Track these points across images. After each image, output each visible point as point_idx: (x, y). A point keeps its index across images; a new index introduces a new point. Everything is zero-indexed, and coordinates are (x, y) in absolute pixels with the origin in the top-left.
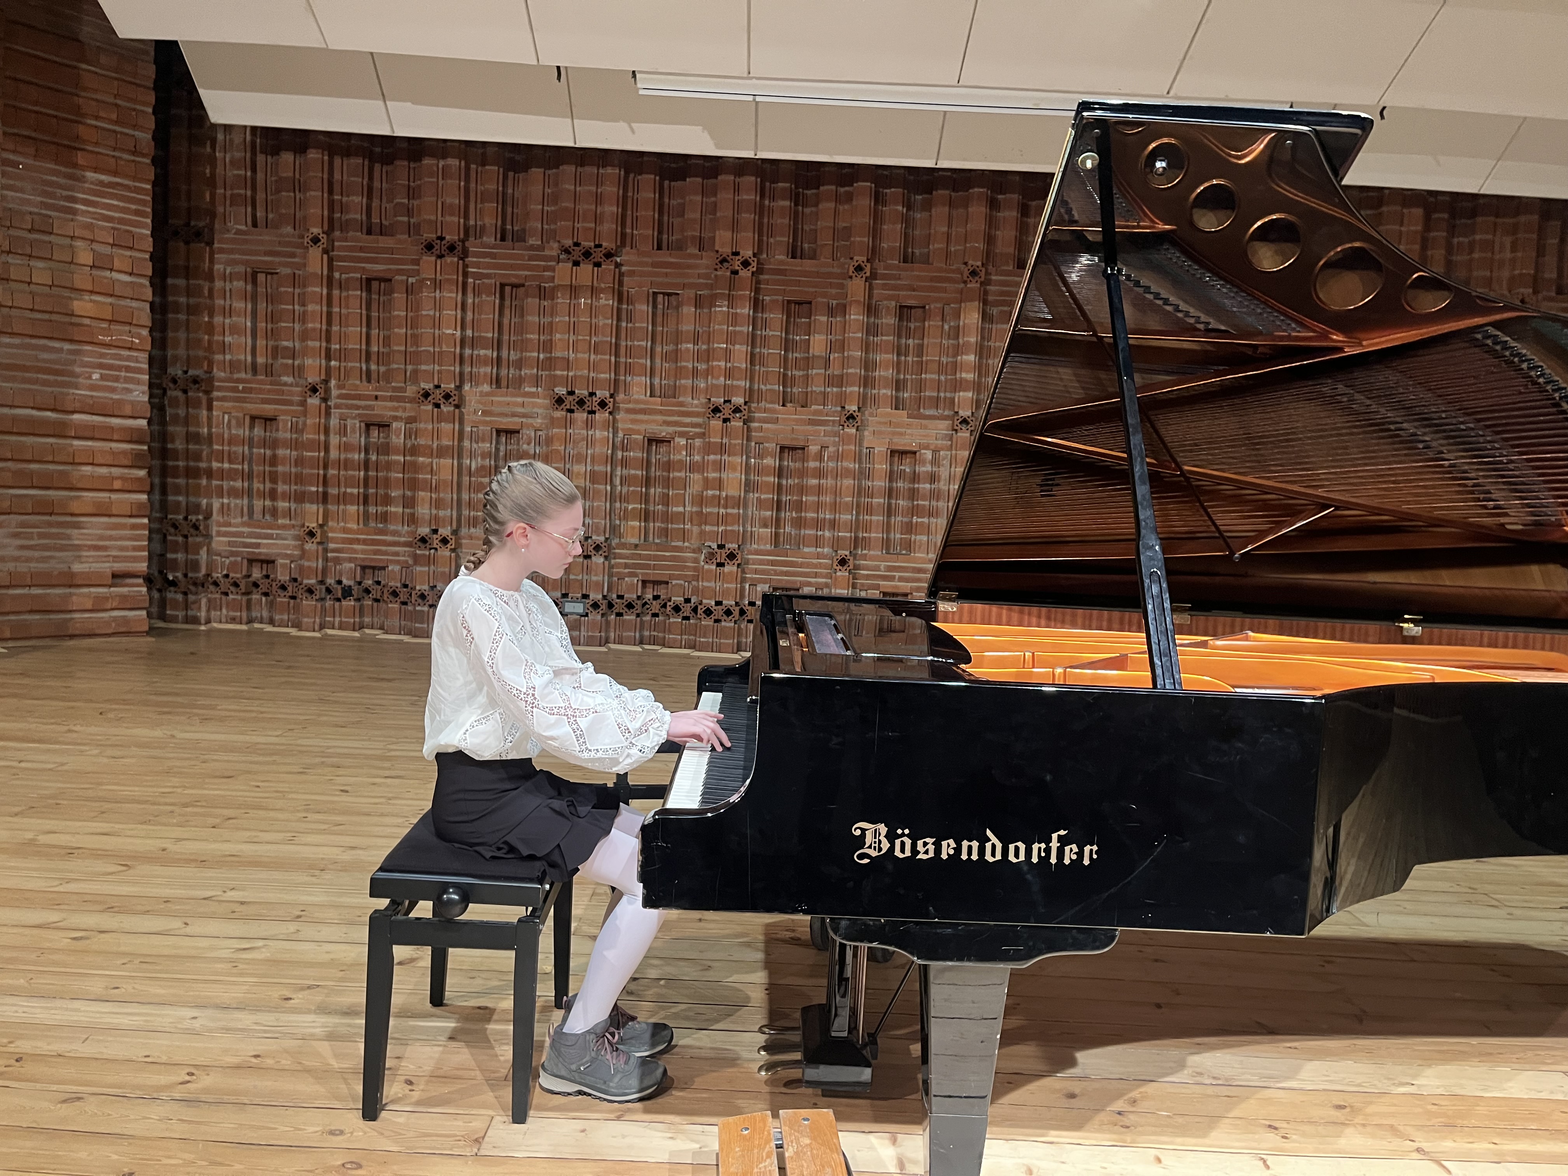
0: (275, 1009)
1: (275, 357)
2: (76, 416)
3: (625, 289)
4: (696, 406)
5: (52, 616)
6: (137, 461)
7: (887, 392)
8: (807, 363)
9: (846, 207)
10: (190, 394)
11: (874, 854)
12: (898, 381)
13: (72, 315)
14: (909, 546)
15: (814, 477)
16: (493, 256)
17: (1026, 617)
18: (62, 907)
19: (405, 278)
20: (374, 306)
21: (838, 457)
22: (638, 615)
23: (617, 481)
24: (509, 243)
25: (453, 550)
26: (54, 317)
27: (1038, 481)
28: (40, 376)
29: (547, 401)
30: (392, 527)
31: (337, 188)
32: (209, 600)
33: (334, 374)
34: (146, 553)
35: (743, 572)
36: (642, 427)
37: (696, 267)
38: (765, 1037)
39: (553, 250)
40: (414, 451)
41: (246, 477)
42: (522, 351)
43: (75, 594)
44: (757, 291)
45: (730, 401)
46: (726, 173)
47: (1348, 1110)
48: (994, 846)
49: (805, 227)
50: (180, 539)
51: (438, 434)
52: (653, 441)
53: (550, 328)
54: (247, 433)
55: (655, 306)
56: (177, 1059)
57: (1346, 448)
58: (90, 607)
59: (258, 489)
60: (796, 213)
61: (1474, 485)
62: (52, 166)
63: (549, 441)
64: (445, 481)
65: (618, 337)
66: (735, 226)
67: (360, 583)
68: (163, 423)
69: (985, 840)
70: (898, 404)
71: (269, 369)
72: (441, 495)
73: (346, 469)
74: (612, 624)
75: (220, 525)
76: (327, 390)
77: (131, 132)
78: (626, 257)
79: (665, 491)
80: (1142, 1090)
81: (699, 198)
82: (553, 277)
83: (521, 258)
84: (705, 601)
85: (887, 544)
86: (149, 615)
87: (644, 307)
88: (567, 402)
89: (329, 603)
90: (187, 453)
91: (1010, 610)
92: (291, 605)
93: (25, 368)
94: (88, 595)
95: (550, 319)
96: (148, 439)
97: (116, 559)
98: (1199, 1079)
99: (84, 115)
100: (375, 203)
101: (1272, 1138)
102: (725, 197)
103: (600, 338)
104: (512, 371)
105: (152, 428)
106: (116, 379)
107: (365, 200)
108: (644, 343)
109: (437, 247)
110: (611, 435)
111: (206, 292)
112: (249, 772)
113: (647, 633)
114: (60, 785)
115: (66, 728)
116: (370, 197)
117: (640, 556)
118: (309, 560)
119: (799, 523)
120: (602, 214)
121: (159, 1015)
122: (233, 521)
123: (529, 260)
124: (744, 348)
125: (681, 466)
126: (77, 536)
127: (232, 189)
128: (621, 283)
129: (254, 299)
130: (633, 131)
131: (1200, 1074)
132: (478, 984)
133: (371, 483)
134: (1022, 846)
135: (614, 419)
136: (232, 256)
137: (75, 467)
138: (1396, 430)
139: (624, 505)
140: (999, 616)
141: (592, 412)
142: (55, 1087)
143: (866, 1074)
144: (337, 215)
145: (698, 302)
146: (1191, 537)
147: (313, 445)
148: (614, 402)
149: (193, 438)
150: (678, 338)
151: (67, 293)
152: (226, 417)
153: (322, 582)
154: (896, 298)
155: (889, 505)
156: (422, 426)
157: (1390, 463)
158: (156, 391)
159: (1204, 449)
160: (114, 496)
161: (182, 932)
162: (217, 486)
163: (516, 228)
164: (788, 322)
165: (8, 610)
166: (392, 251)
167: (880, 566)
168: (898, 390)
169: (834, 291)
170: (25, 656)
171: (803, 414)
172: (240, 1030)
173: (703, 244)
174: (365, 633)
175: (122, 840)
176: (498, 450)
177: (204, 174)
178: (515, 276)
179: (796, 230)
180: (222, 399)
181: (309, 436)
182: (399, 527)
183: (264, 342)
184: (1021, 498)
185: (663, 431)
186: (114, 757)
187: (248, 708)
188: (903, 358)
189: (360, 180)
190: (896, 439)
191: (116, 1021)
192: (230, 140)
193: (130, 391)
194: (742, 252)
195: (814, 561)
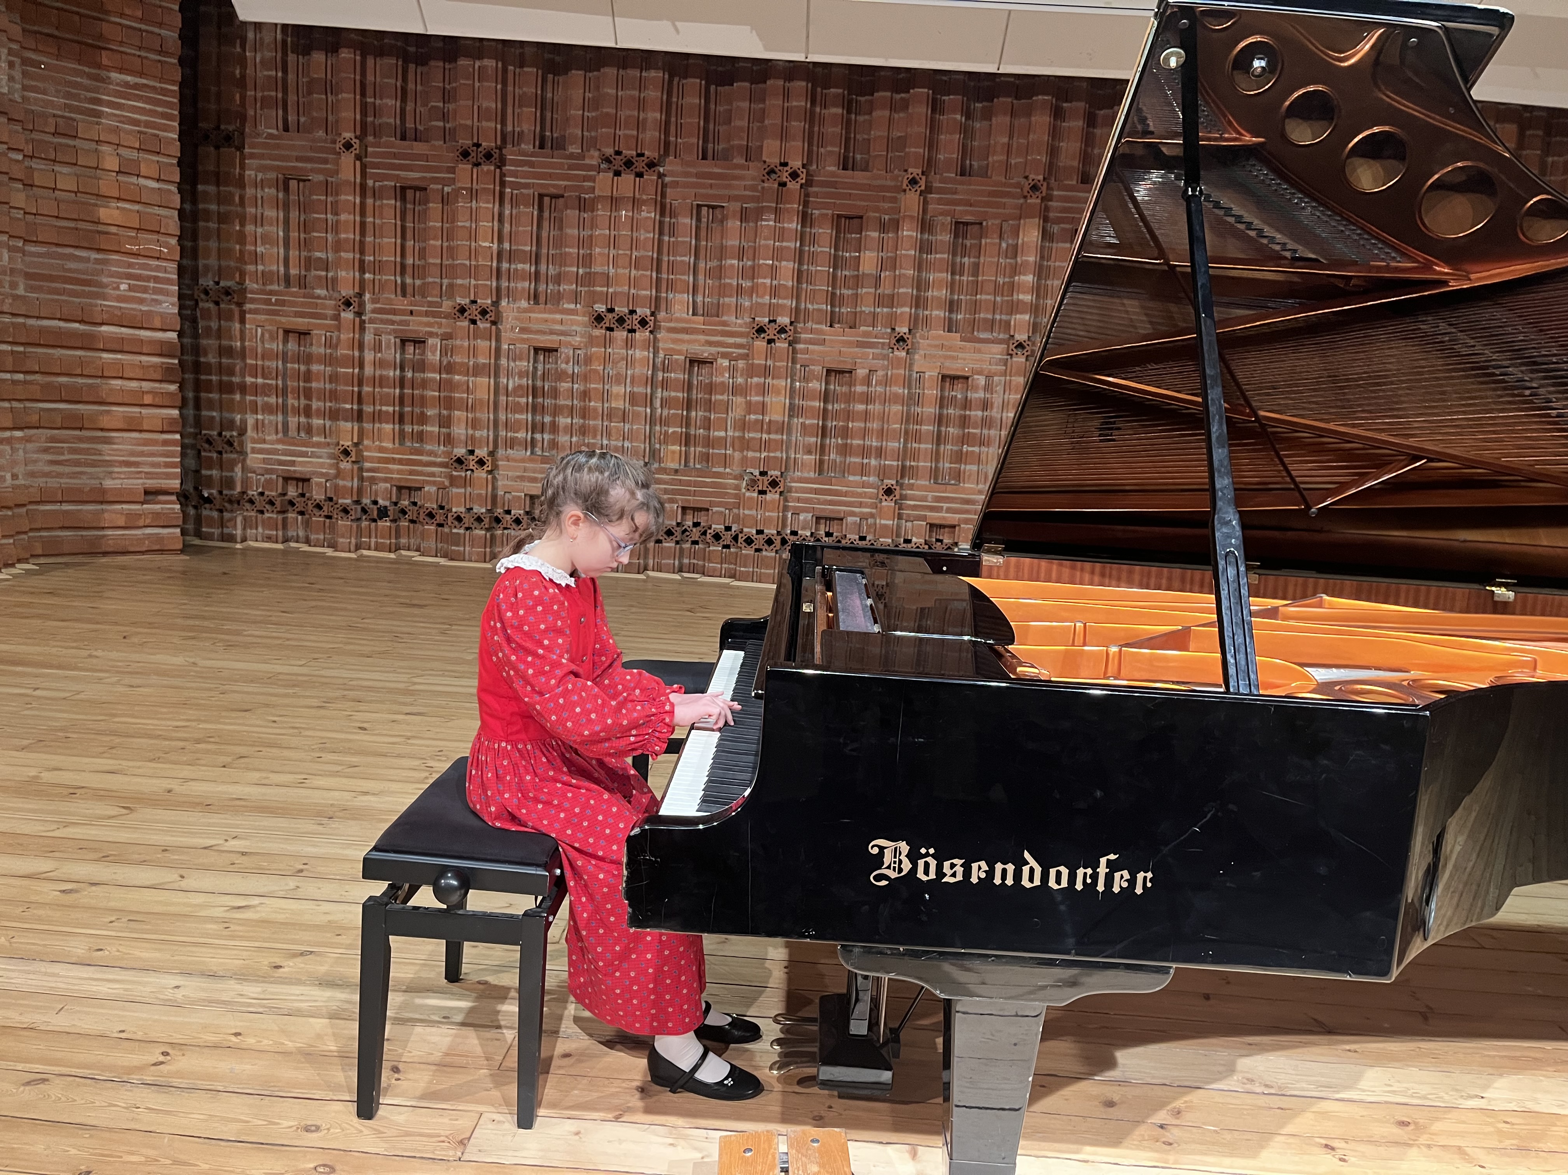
0: (263, 979)
1: (308, 269)
2: (104, 328)
3: (668, 201)
4: (740, 326)
5: (84, 533)
6: (167, 375)
7: (939, 313)
8: (857, 281)
9: (902, 115)
10: (222, 306)
11: (893, 875)
12: (951, 302)
13: (98, 223)
14: (958, 476)
15: (862, 403)
16: (531, 164)
17: (1078, 573)
18: (57, 854)
19: (440, 187)
20: (409, 217)
21: (886, 382)
22: (677, 543)
23: (658, 403)
24: (547, 151)
25: (490, 472)
26: (82, 225)
27: (1096, 423)
28: (67, 286)
29: (587, 319)
30: (428, 447)
31: (369, 91)
32: (245, 519)
33: (368, 286)
34: (179, 470)
35: (786, 500)
36: (684, 347)
37: (742, 178)
39: (593, 158)
40: (450, 368)
41: (280, 392)
42: (561, 266)
43: (107, 511)
44: (806, 204)
45: (775, 321)
46: (775, 78)
48: (1032, 870)
49: (858, 136)
50: (215, 455)
51: (474, 351)
52: (695, 362)
53: (589, 242)
54: (281, 347)
55: (699, 220)
56: (153, 1035)
58: (123, 524)
59: (293, 405)
60: (849, 121)
62: (75, 66)
63: (588, 360)
64: (481, 400)
65: (660, 252)
66: (784, 135)
67: (396, 504)
68: (196, 336)
69: (1020, 863)
70: (951, 326)
71: (302, 281)
72: (478, 415)
73: (381, 386)
74: (651, 552)
75: (254, 441)
76: (362, 304)
77: (157, 30)
78: (670, 166)
79: (707, 414)
80: (1187, 1098)
81: (747, 104)
82: (594, 187)
83: (561, 166)
84: (745, 530)
85: (935, 474)
86: (184, 533)
87: (688, 221)
88: (606, 320)
89: (365, 524)
90: (220, 368)
91: (1061, 565)
92: (327, 524)
93: (51, 278)
94: (121, 512)
95: (589, 233)
96: (179, 354)
97: (149, 476)
98: (1249, 1087)
99: (107, 12)
100: (410, 107)
101: (1328, 1160)
102: (774, 103)
103: (642, 253)
104: (551, 287)
105: (185, 340)
106: (145, 290)
107: (398, 103)
108: (686, 259)
109: (473, 154)
110: (651, 355)
111: (237, 199)
112: (267, 705)
113: (686, 561)
114: (70, 716)
115: (87, 653)
116: (404, 100)
117: (681, 482)
118: (343, 479)
119: (844, 450)
120: (645, 119)
121: (139, 983)
122: (267, 438)
123: (569, 169)
124: (791, 265)
125: (723, 388)
126: (108, 452)
127: (262, 91)
128: (663, 195)
129: (286, 207)
130: (678, 31)
131: (1251, 1081)
133: (407, 401)
134: (1065, 871)
135: (655, 338)
136: (263, 162)
137: (104, 381)
138: (1501, 375)
139: (664, 428)
140: (1049, 572)
141: (632, 331)
142: (20, 1066)
143: (886, 1076)
144: (370, 119)
145: (744, 216)
147: (349, 361)
148: (655, 321)
149: (225, 351)
150: (722, 253)
151: (93, 200)
152: (259, 330)
153: (357, 502)
154: (951, 214)
155: (939, 432)
156: (458, 342)
157: (1493, 411)
158: (186, 302)
159: (1283, 393)
160: (145, 411)
161: (176, 886)
162: (250, 401)
163: (555, 135)
164: (837, 237)
165: (39, 526)
166: (427, 158)
167: (926, 496)
168: (951, 311)
169: (887, 205)
170: (57, 573)
171: (851, 336)
172: (224, 1002)
173: (750, 154)
174: (401, 555)
175: (126, 779)
176: (535, 369)
177: (233, 73)
178: (554, 186)
179: (847, 140)
180: (256, 312)
181: (342, 351)
182: (435, 448)
183: (297, 253)
184: (1077, 442)
185: (704, 352)
186: (132, 686)
187: (274, 634)
188: (957, 277)
189: (393, 81)
190: (948, 364)
191: (94, 989)
192: (261, 39)
193: (159, 302)
194: (791, 163)
195: (859, 490)
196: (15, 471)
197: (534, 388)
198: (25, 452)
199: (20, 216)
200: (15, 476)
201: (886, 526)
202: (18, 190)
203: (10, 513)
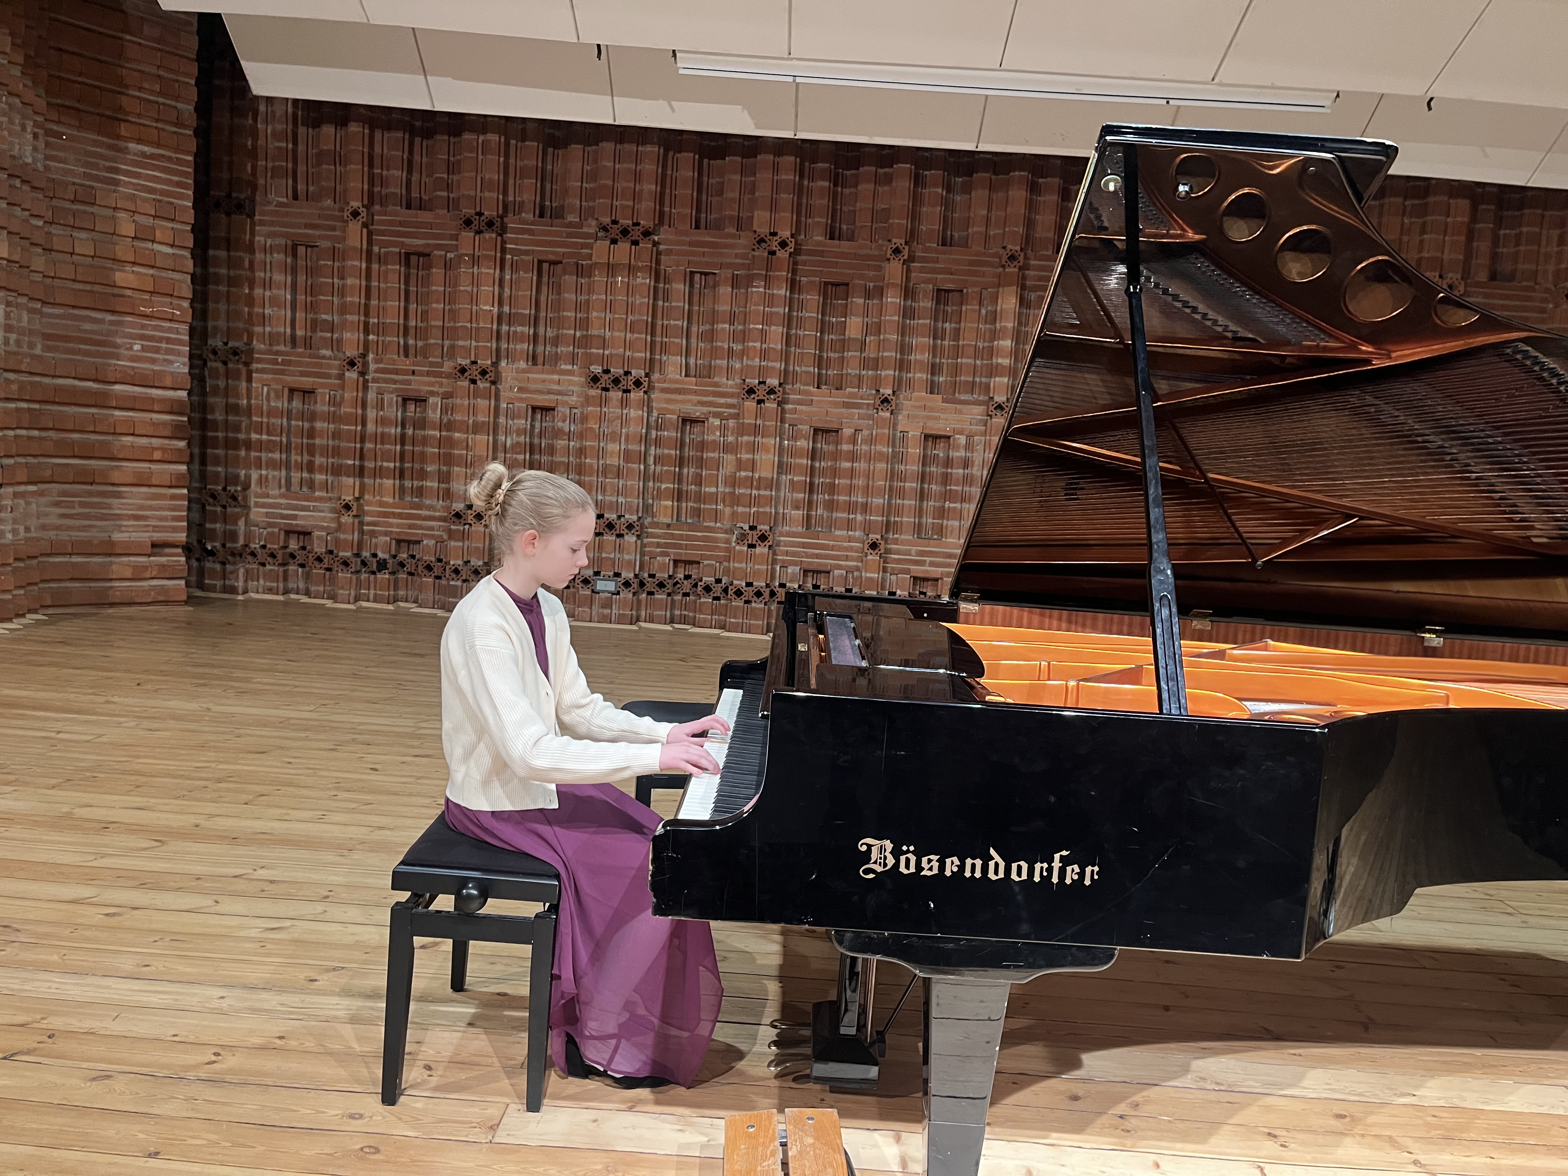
0: (301, 990)
1: (314, 330)
2: (117, 387)
3: (662, 267)
4: (731, 387)
5: (92, 584)
6: (177, 432)
7: (921, 376)
8: (843, 345)
9: (886, 188)
10: (230, 365)
11: (879, 869)
12: (933, 365)
13: (114, 286)
14: (940, 531)
15: (847, 460)
16: (531, 232)
17: (1047, 620)
18: (97, 882)
19: (443, 253)
20: (413, 281)
21: (871, 440)
22: (669, 595)
23: (651, 460)
24: (547, 219)
26: (97, 288)
27: (1063, 484)
28: (82, 346)
29: (583, 379)
30: (428, 502)
31: (377, 161)
32: (247, 571)
33: (372, 347)
34: (185, 524)
35: (775, 554)
36: (677, 407)
37: (732, 246)
38: (776, 1031)
39: (591, 227)
40: (450, 426)
41: (284, 448)
42: (558, 329)
43: (115, 563)
44: (794, 272)
45: (764, 383)
46: (765, 153)
47: (1347, 1119)
48: (997, 864)
49: (845, 208)
50: (219, 509)
51: (474, 410)
52: (687, 421)
53: (586, 306)
54: (286, 405)
55: (692, 286)
56: (204, 1039)
57: (1372, 458)
58: (130, 576)
59: (296, 461)
60: (835, 194)
61: (1501, 499)
62: (95, 137)
63: (584, 419)
64: (479, 457)
65: (654, 316)
66: (773, 206)
67: (395, 557)
68: (203, 394)
69: (987, 858)
70: (933, 388)
71: (308, 342)
73: (382, 443)
74: (643, 603)
75: (258, 496)
76: (365, 364)
77: (173, 103)
78: (663, 235)
79: (699, 471)
80: (1145, 1094)
81: (738, 177)
82: (591, 255)
83: (559, 235)
84: (735, 582)
85: (918, 529)
86: (188, 585)
87: (681, 287)
88: (602, 380)
89: (364, 576)
90: (227, 425)
92: (327, 577)
93: (67, 339)
94: (128, 565)
95: (587, 297)
96: (188, 411)
97: (156, 528)
98: (1202, 1084)
99: (127, 87)
100: (415, 177)
101: (1271, 1146)
102: (764, 177)
103: (637, 317)
104: (548, 348)
105: (193, 398)
106: (157, 350)
107: (405, 174)
108: (680, 323)
109: (476, 223)
110: (645, 414)
111: (246, 263)
112: (282, 748)
113: (677, 612)
114: (95, 757)
115: (103, 699)
116: (410, 171)
117: (672, 536)
118: (344, 533)
119: (831, 506)
120: (641, 191)
121: (188, 994)
122: (271, 492)
123: (567, 237)
124: (780, 329)
125: (715, 446)
126: (117, 506)
127: (273, 161)
128: (658, 262)
129: (294, 271)
130: (673, 110)
131: (1204, 1079)
132: (498, 969)
133: (408, 457)
134: (1025, 865)
135: (649, 398)
136: (272, 229)
137: (115, 438)
138: (1423, 442)
139: (657, 484)
140: (1021, 618)
141: (626, 391)
142: (85, 1065)
143: (873, 1072)
144: (377, 189)
145: (735, 282)
146: (1214, 544)
147: (352, 419)
148: (650, 381)
149: (234, 409)
150: (714, 317)
151: (109, 264)
152: (265, 389)
153: (357, 555)
154: (934, 281)
155: (922, 489)
156: (458, 401)
157: (1417, 474)
158: (196, 362)
159: (1230, 457)
160: (153, 466)
161: (212, 910)
162: (255, 457)
163: (554, 205)
164: (824, 304)
165: (48, 578)
166: (431, 226)
167: (911, 550)
168: (933, 374)
169: (872, 273)
170: (65, 624)
171: (838, 397)
172: (266, 1011)
173: (741, 224)
174: (399, 606)
175: (157, 815)
176: (533, 426)
177: (246, 145)
178: (553, 253)
179: (834, 211)
180: (262, 371)
181: (346, 409)
182: (434, 502)
183: (304, 315)
184: (1046, 501)
185: (697, 411)
186: (151, 730)
187: (283, 682)
188: (939, 341)
189: (400, 153)
190: (930, 424)
191: (146, 999)
192: (273, 111)
193: (171, 362)
194: (780, 233)
195: (845, 544)
196: (27, 524)
197: (531, 445)
198: (38, 506)
199: (39, 279)
200: (27, 529)
201: (871, 579)
202: (39, 255)
203: (22, 565)
